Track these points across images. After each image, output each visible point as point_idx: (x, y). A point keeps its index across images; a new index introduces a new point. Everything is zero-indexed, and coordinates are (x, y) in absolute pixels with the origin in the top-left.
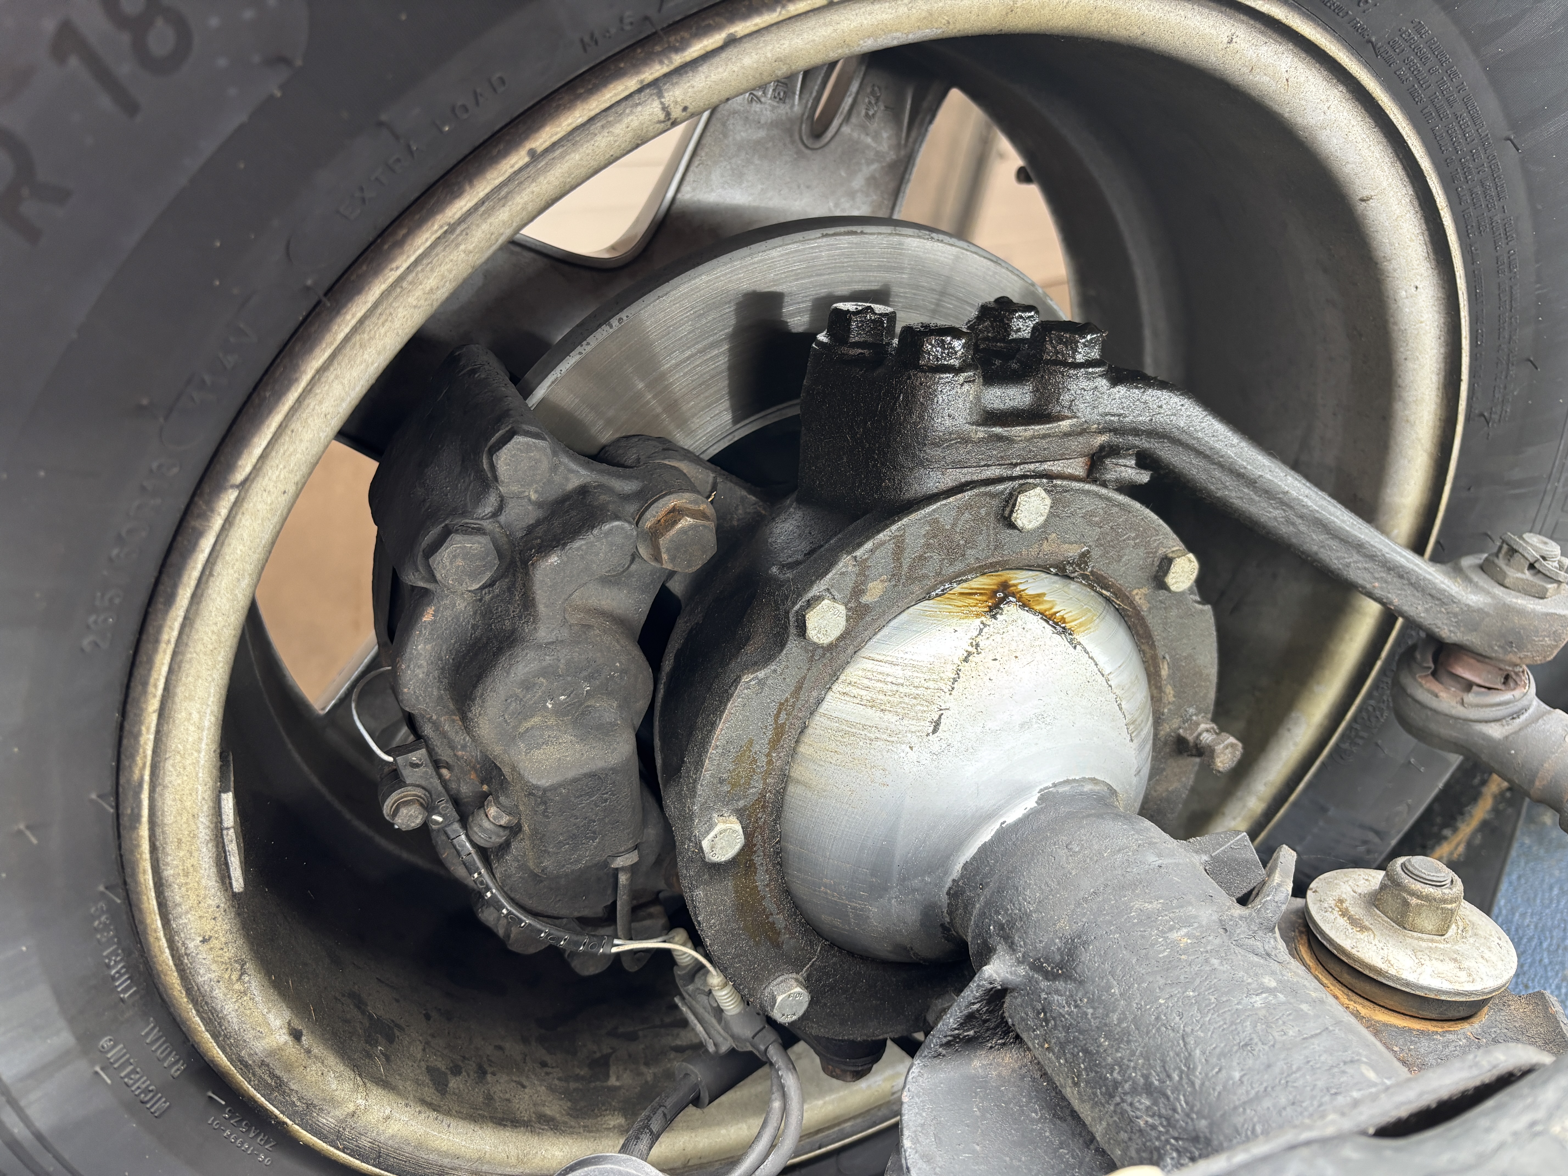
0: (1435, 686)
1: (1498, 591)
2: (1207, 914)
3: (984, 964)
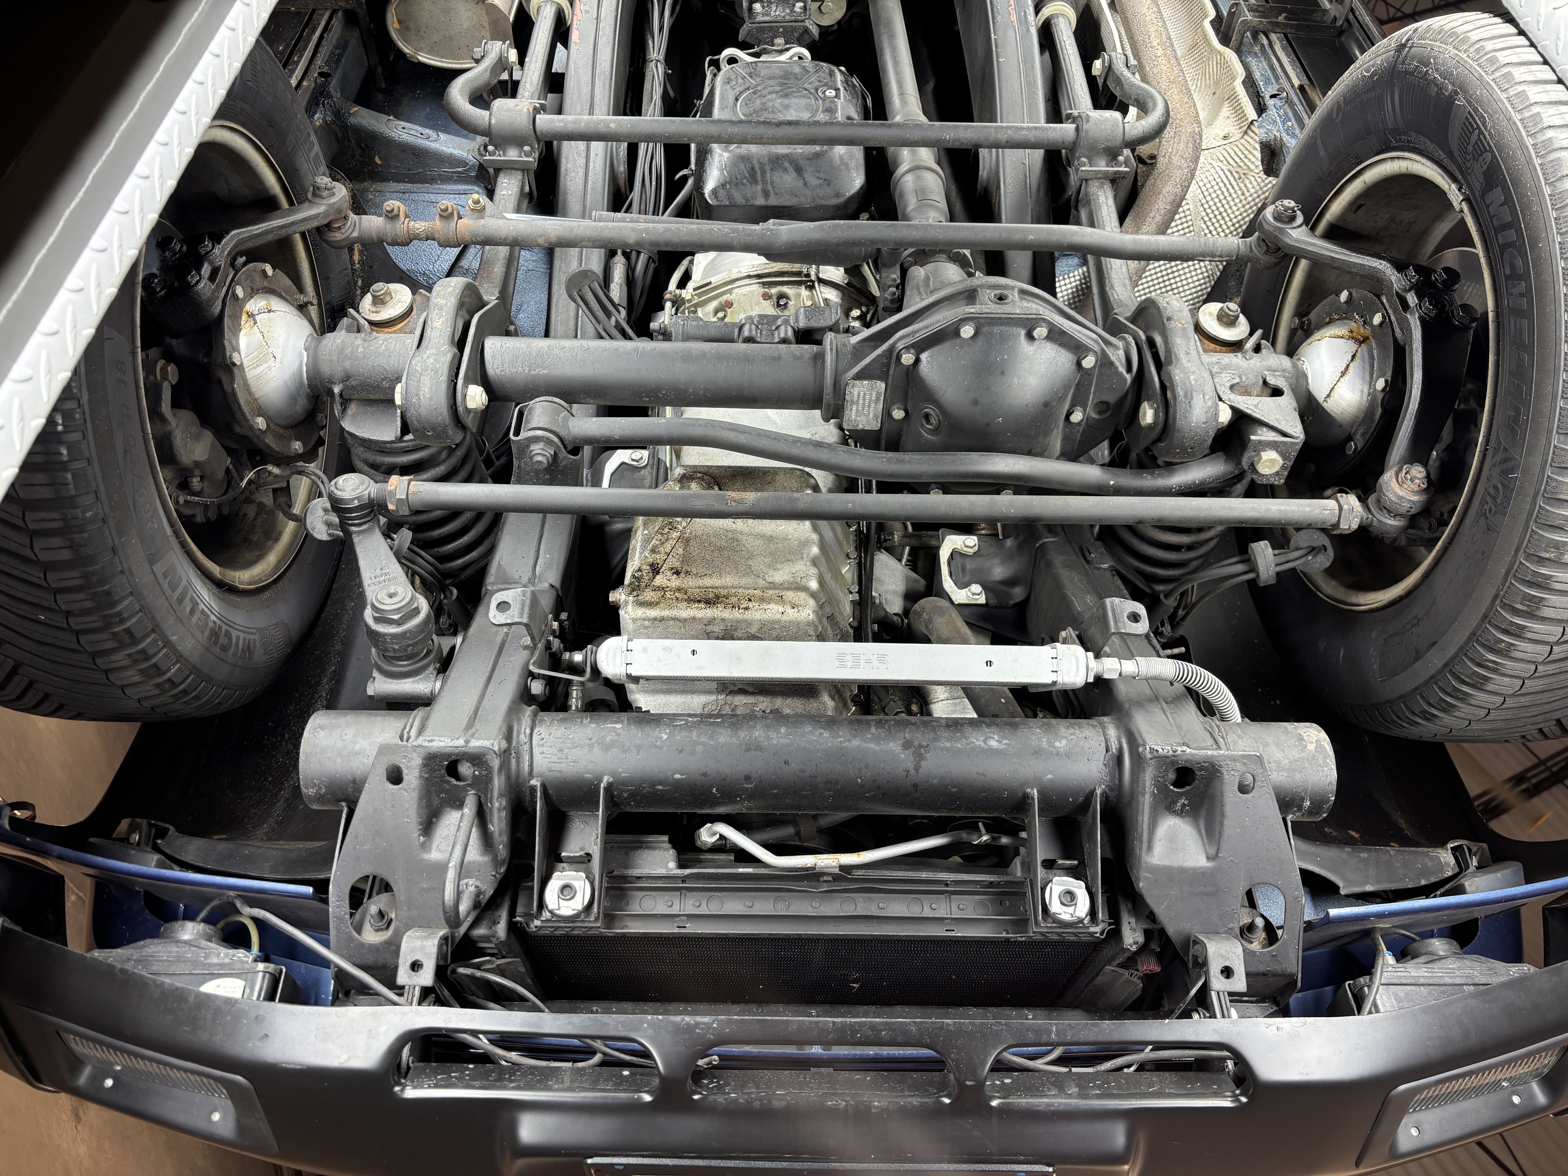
0: (333, 234)
1: (325, 201)
2: (359, 341)
3: (333, 391)
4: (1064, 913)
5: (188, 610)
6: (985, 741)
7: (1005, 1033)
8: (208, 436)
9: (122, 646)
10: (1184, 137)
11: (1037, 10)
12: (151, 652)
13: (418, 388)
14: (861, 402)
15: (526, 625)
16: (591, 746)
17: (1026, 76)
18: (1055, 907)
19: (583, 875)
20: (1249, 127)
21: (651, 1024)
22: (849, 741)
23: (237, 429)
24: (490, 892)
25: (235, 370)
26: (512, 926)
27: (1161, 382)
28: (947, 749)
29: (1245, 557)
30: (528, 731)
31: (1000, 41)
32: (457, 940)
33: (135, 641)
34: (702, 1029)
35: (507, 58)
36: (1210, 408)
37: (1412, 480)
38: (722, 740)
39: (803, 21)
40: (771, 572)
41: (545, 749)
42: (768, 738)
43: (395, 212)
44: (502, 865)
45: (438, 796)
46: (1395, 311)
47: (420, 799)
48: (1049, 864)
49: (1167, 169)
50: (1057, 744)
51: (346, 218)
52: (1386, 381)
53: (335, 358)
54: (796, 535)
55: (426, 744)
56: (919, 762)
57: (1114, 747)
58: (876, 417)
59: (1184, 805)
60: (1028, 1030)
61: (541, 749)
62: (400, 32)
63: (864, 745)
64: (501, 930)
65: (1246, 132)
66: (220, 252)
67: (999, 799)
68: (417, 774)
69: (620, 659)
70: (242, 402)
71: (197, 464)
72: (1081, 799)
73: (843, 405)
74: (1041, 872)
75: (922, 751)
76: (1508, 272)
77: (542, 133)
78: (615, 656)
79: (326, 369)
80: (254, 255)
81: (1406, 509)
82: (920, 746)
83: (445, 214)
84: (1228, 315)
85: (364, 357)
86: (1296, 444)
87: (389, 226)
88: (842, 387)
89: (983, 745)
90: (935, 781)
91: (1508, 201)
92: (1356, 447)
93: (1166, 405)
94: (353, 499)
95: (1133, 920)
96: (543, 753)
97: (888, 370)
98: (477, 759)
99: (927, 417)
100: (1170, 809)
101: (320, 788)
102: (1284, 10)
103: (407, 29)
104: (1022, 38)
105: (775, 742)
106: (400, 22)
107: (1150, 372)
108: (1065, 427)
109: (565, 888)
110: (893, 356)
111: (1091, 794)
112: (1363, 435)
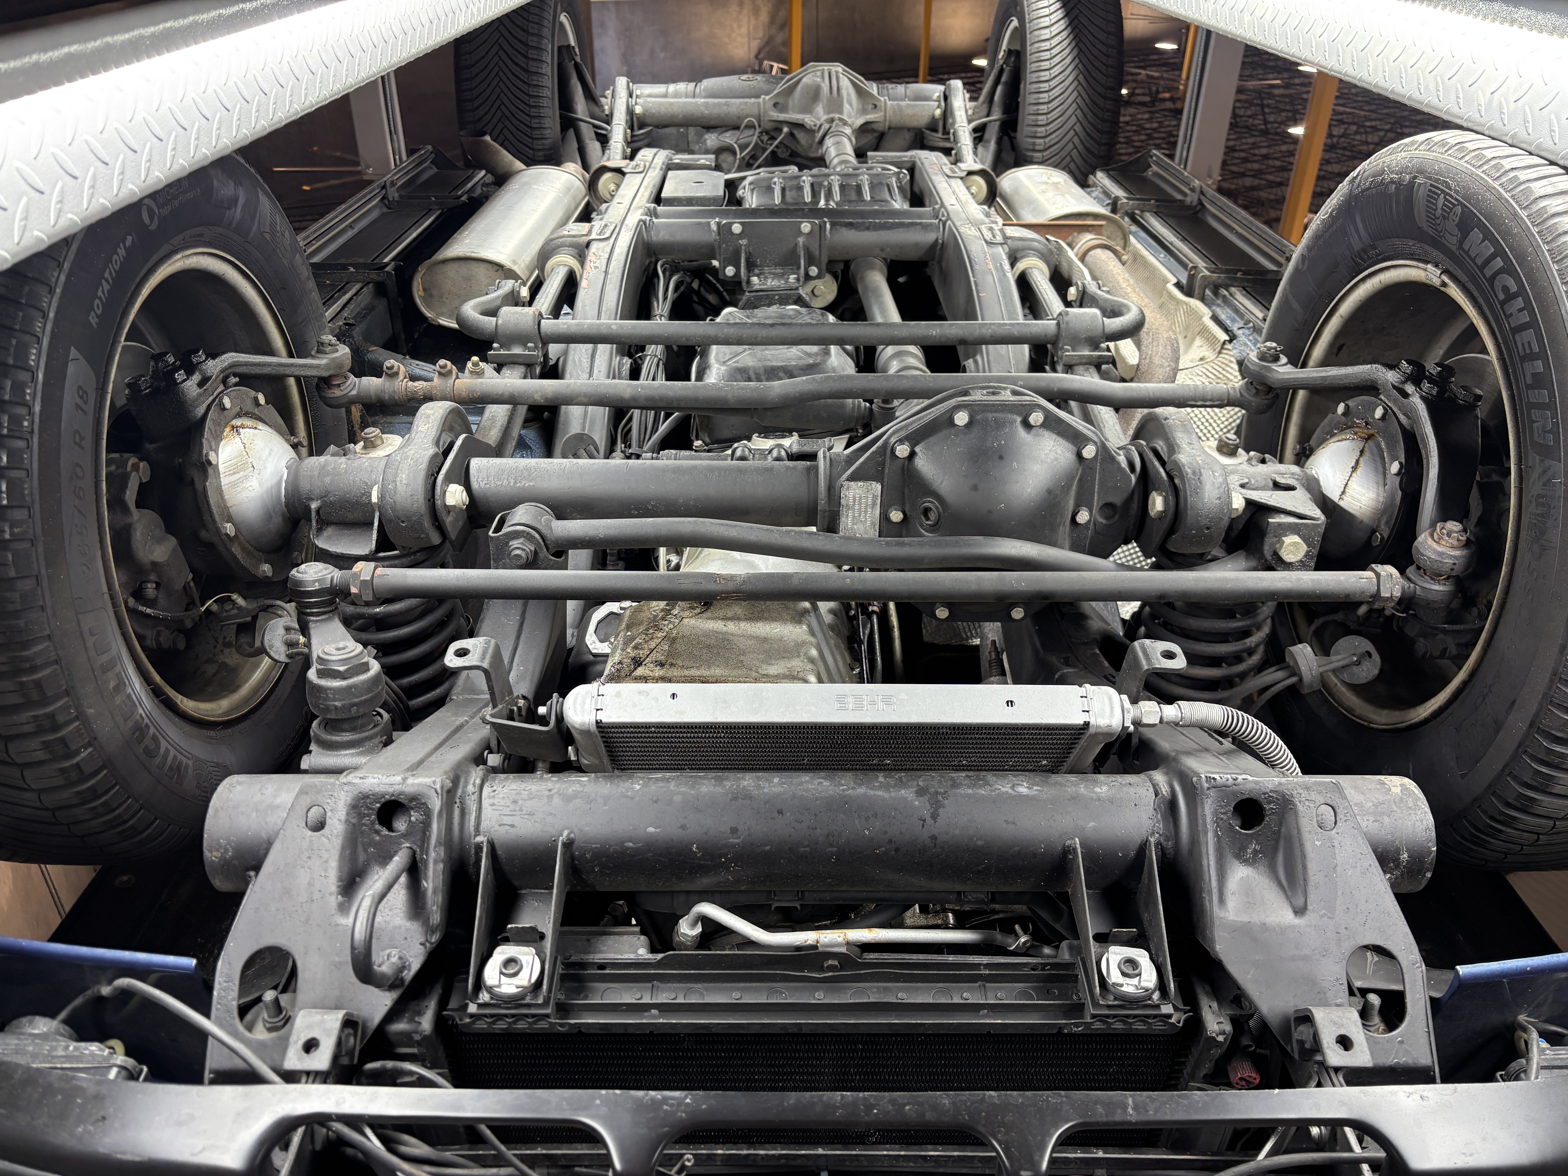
0: (332, 390)
1: (326, 356)
3: (310, 509)
4: (1129, 987)
5: (112, 684)
6: (1013, 787)
7: (1066, 1107)
8: (172, 541)
9: (29, 704)
10: (1161, 341)
11: (1012, 265)
12: (61, 719)
13: (396, 475)
14: (857, 507)
15: (485, 671)
16: (550, 797)
17: (1007, 306)
18: (1115, 977)
19: (534, 951)
20: (1222, 348)
21: (605, 1101)
22: (853, 788)
23: (203, 534)
24: (415, 965)
25: (210, 471)
26: (440, 1021)
27: (1167, 473)
28: (969, 796)
29: (1283, 665)
30: (478, 781)
31: (979, 282)
32: (370, 1032)
33: (44, 701)
34: (671, 1105)
35: (519, 292)
36: (1221, 484)
37: (1449, 535)
38: (704, 789)
39: (797, 289)
40: (764, 667)
41: (496, 801)
42: (759, 787)
43: (395, 369)
44: (433, 932)
45: (365, 850)
46: (1395, 401)
47: (343, 848)
48: (1103, 939)
49: (1149, 367)
50: (1098, 790)
51: (346, 378)
52: (1400, 463)
53: (316, 473)
54: (793, 637)
55: (357, 781)
56: (936, 810)
57: (1165, 790)
58: (873, 524)
59: (1255, 852)
60: (1096, 1103)
61: (492, 801)
62: (423, 298)
63: (872, 792)
64: (426, 1022)
65: (1220, 353)
66: (214, 367)
67: (1035, 855)
68: (343, 818)
69: (590, 705)
70: (214, 509)
71: (154, 564)
72: (1132, 854)
73: (839, 511)
74: (1093, 947)
75: (940, 798)
76: (1502, 297)
77: (547, 335)
78: (584, 703)
79: (305, 486)
80: (248, 379)
81: (1449, 566)
82: (937, 793)
83: (443, 371)
84: (1227, 445)
85: (346, 472)
86: (1318, 526)
87: (387, 384)
88: (837, 488)
89: (1010, 791)
90: (957, 832)
91: (1488, 236)
92: (1382, 538)
93: (1175, 492)
94: (315, 581)
95: (1215, 1005)
96: (493, 805)
97: (883, 468)
98: (416, 802)
99: (926, 512)
100: (1240, 856)
101: (226, 851)
102: (1240, 270)
103: (431, 296)
104: (1000, 280)
105: (766, 790)
106: (425, 290)
107: (1154, 466)
108: (1072, 531)
109: (510, 962)
110: (888, 451)
111: (1143, 848)
112: (1387, 523)
